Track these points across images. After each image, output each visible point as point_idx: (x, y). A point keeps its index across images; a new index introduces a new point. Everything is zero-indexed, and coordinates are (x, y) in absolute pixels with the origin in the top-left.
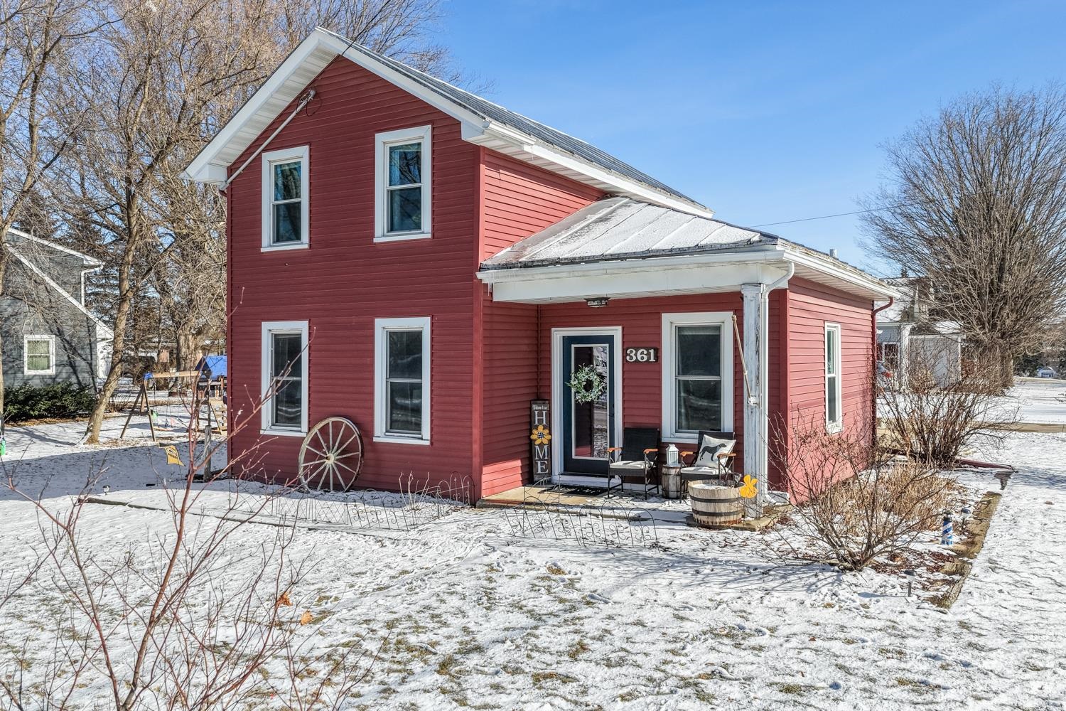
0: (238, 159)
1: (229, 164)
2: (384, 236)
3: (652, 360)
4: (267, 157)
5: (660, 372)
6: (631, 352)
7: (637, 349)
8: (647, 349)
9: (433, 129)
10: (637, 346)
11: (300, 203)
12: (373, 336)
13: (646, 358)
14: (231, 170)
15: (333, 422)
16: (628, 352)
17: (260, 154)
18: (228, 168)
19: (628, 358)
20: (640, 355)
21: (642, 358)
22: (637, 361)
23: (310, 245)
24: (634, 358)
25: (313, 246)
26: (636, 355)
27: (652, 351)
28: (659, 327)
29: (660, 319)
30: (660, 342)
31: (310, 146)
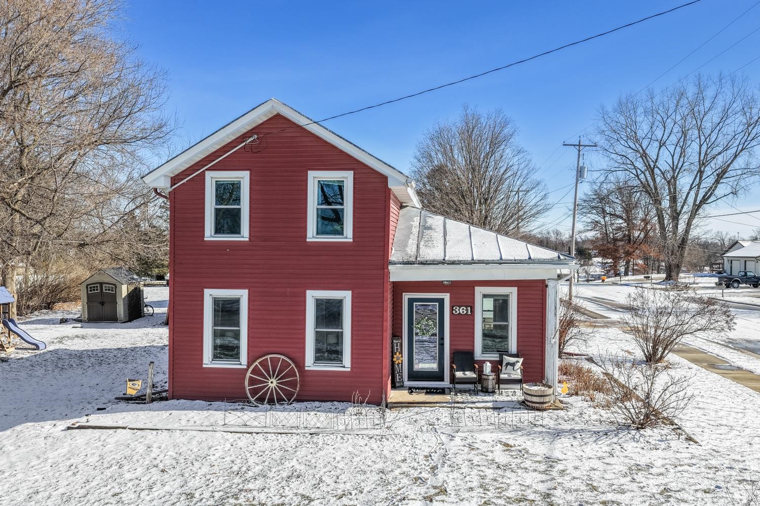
0: (181, 173)
1: (173, 175)
2: (313, 237)
3: (469, 313)
4: (209, 175)
5: (473, 320)
6: (456, 308)
7: (460, 307)
8: (467, 307)
9: (354, 174)
10: (461, 304)
11: (239, 210)
12: (305, 301)
13: (465, 312)
14: (174, 180)
15: (270, 358)
16: (454, 308)
17: (204, 171)
18: (172, 178)
19: (454, 312)
20: (462, 310)
21: (463, 312)
22: (460, 313)
23: (250, 239)
24: (458, 312)
25: (252, 239)
26: (459, 310)
27: (469, 308)
28: (474, 295)
29: (474, 290)
30: (474, 303)
31: (251, 172)
